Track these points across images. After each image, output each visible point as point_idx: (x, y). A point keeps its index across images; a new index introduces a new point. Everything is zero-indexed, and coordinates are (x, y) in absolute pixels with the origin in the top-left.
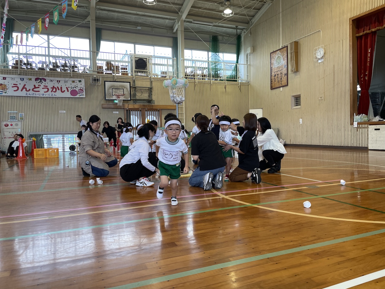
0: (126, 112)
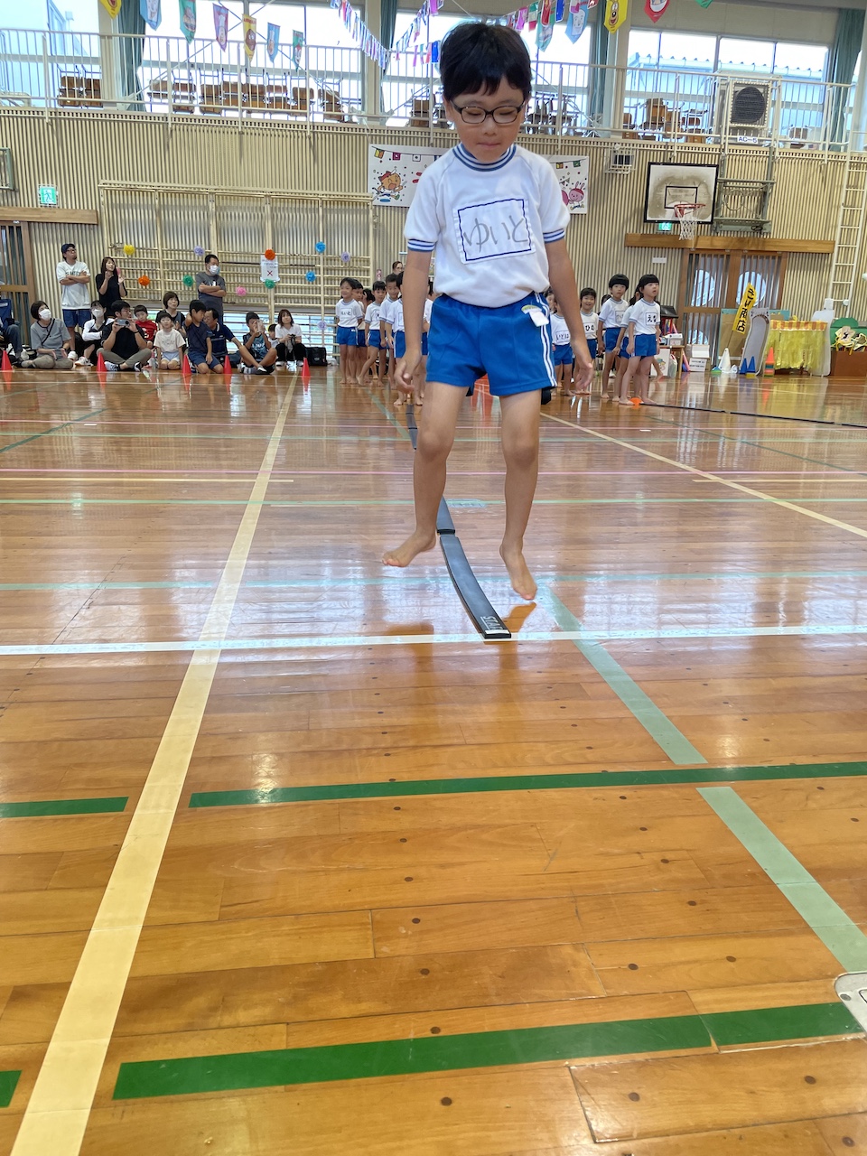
0: (687, 258)
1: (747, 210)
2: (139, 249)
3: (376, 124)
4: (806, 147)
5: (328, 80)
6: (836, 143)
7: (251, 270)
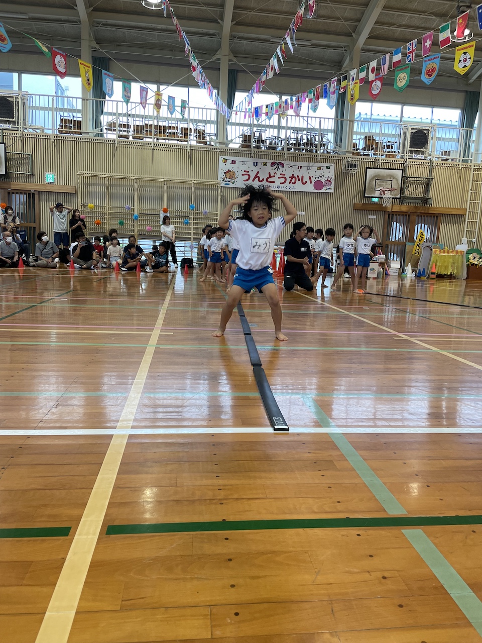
0: (387, 216)
1: (419, 192)
2: (96, 206)
3: (223, 146)
4: (450, 160)
5: (199, 124)
6: (466, 158)
7: (155, 218)
